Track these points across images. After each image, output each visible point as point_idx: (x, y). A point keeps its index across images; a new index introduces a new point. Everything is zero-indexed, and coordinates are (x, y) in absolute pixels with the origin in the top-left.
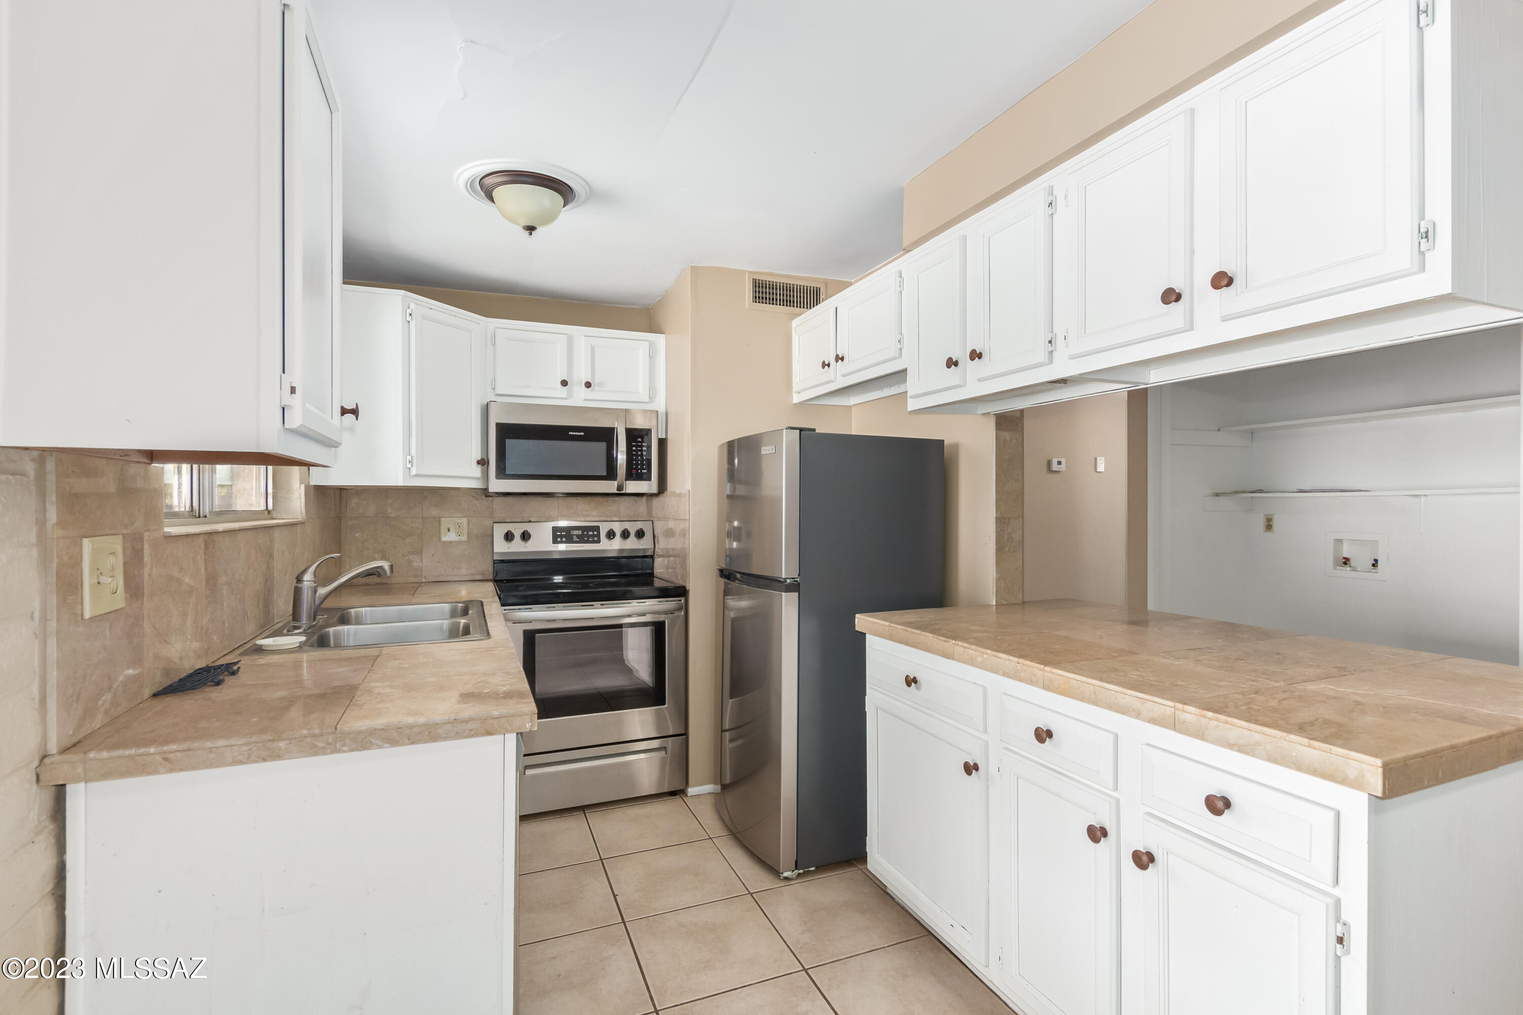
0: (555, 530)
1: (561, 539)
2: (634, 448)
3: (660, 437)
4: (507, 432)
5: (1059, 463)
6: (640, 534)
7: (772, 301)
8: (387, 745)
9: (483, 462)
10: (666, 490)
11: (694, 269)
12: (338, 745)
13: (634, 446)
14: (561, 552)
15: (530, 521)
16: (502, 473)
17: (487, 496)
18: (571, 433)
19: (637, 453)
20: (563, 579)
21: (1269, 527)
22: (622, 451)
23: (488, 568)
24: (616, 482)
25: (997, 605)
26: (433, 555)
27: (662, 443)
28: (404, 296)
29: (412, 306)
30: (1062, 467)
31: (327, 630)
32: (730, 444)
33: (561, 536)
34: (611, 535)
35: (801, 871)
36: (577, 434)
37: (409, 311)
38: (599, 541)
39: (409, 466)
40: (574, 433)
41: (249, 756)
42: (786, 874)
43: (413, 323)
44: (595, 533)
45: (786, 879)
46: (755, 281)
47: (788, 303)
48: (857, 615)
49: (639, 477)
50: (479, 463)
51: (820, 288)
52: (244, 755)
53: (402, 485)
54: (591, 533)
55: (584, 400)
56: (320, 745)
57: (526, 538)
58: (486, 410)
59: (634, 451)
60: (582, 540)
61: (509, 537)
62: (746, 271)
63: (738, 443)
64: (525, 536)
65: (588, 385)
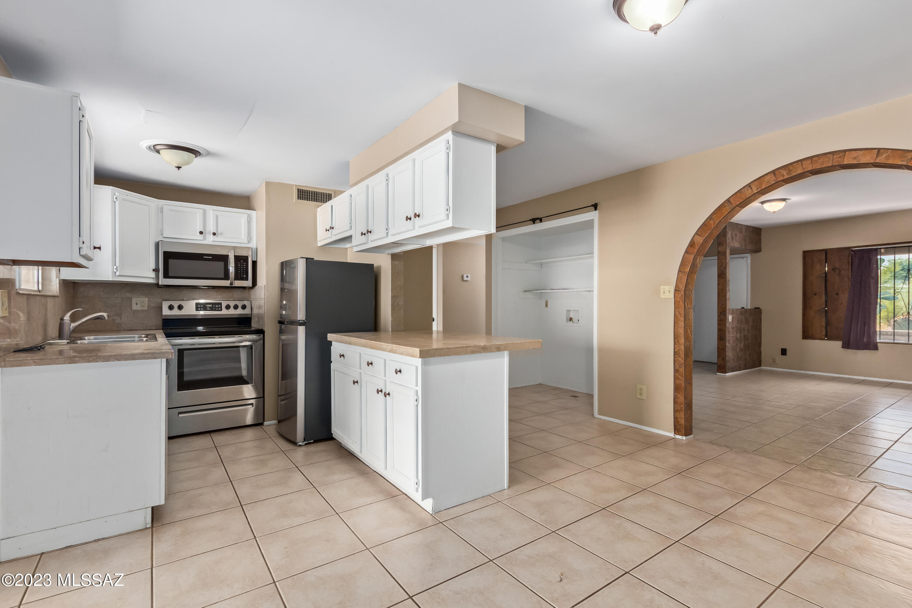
0: (197, 304)
1: (201, 309)
2: (239, 265)
3: (253, 260)
4: (168, 256)
5: (467, 277)
6: (244, 307)
7: (307, 199)
8: (116, 361)
9: (156, 270)
10: (257, 285)
11: (268, 184)
12: (98, 360)
13: (239, 264)
14: (202, 315)
15: (183, 300)
16: (166, 276)
17: (158, 287)
18: (205, 257)
19: (241, 267)
20: (203, 328)
21: (547, 305)
22: (232, 266)
23: (160, 322)
24: (229, 281)
25: (391, 331)
26: (128, 317)
27: (254, 263)
28: (113, 189)
29: (117, 194)
30: (469, 279)
31: (77, 341)
32: (282, 263)
33: (201, 308)
34: (228, 307)
35: (307, 442)
36: (208, 257)
37: (115, 197)
38: (221, 310)
39: (115, 271)
40: (206, 257)
41: (64, 362)
42: (300, 444)
43: (117, 203)
44: (219, 306)
45: (300, 445)
46: (298, 190)
47: (316, 200)
48: (328, 334)
49: (242, 279)
50: (154, 270)
51: (331, 194)
52: (63, 362)
53: (111, 280)
54: (217, 306)
55: (212, 241)
56: (91, 359)
57: (180, 308)
58: (157, 245)
59: (239, 266)
60: (212, 309)
61: (171, 308)
62: (294, 185)
63: (285, 263)
64: (180, 307)
65: (214, 234)
